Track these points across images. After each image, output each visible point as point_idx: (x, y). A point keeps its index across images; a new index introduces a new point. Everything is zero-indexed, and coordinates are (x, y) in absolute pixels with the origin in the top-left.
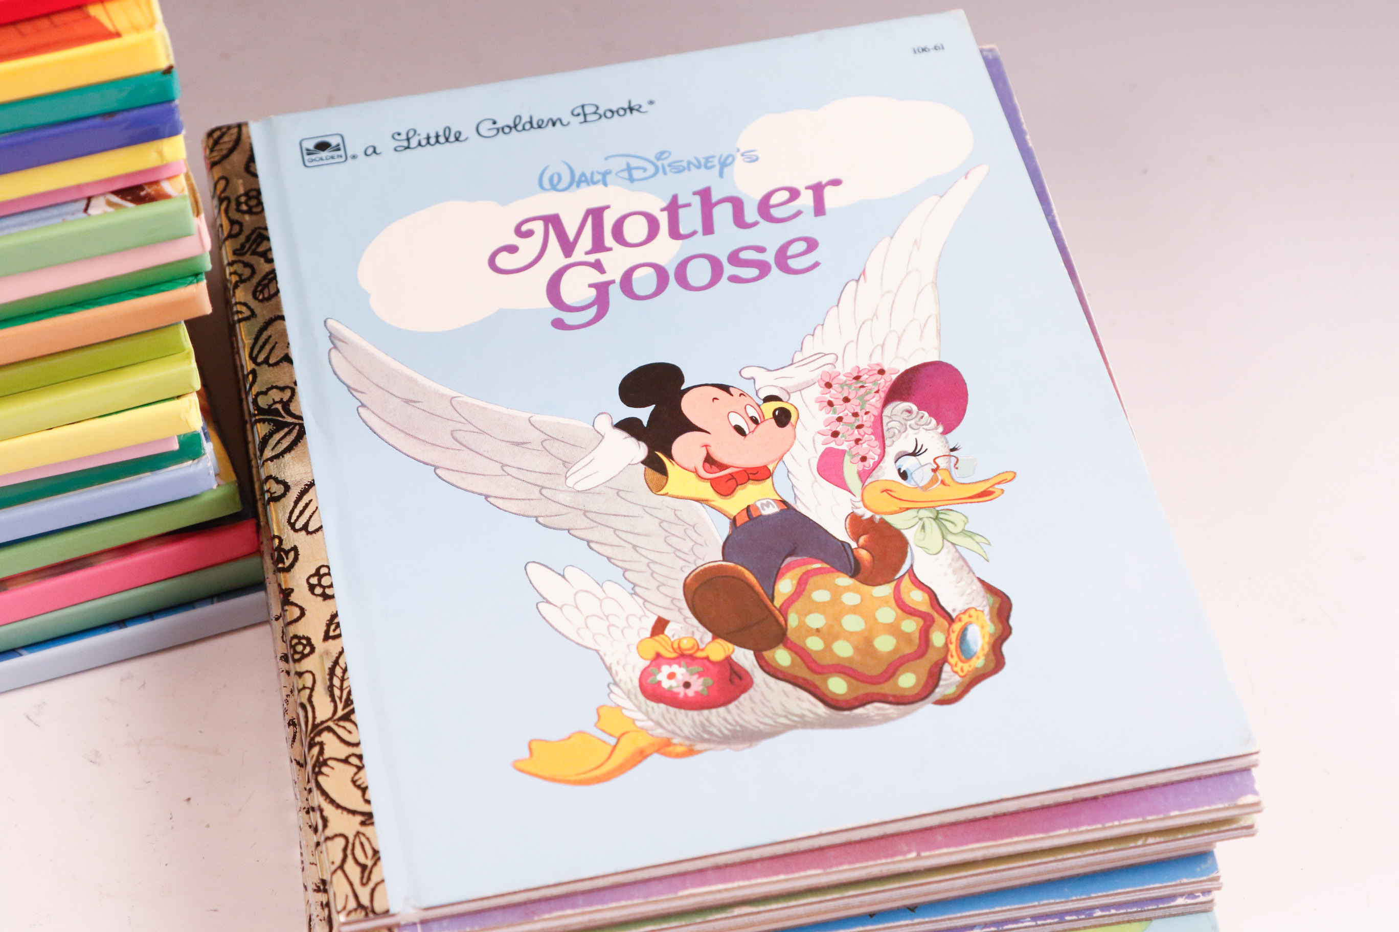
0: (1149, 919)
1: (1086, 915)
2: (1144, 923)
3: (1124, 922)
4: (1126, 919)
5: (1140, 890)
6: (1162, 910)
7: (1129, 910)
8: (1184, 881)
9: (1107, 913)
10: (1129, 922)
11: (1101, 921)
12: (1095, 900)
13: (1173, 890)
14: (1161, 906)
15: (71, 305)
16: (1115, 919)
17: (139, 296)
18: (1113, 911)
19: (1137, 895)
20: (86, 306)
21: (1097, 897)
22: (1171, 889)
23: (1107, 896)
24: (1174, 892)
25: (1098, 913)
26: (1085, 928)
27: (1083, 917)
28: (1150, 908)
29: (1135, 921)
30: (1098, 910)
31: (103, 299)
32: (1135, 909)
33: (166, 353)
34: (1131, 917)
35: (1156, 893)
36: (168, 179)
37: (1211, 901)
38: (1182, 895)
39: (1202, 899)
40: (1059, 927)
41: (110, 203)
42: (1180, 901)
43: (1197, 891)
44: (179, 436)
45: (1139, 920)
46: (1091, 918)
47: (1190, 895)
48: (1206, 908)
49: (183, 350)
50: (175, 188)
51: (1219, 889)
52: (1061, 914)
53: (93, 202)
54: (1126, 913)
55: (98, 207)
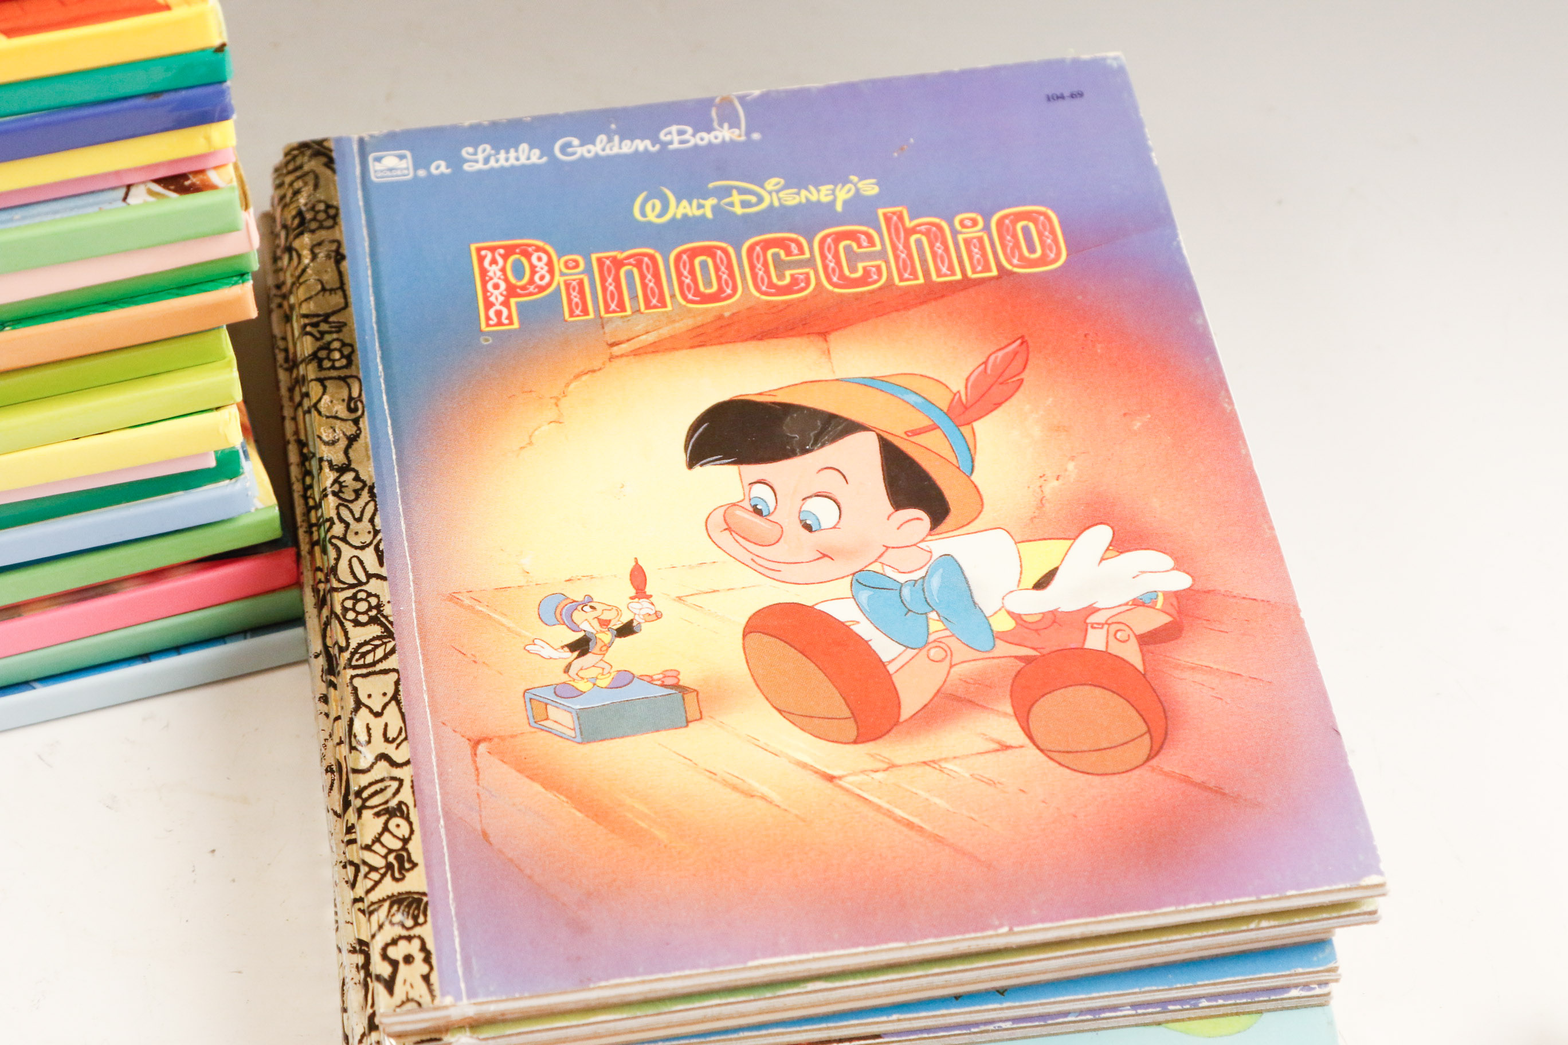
0: (1260, 1012)
1: (1191, 1005)
2: (1254, 1016)
3: (1232, 1014)
4: (1235, 1011)
5: (1251, 980)
6: (1274, 1003)
7: (1238, 1001)
8: (1297, 970)
9: (1214, 1003)
10: (1237, 1014)
11: (1207, 1012)
12: (1201, 988)
13: (1287, 980)
14: (1273, 997)
15: (105, 303)
16: (1222, 1011)
17: (178, 295)
18: (1221, 1002)
19: (1247, 985)
20: (121, 305)
21: (1204, 985)
22: (1284, 979)
23: (1214, 984)
24: (1288, 982)
25: (1204, 1003)
26: (1190, 1019)
27: (1188, 1006)
28: (1261, 999)
29: (1244, 1013)
30: (1204, 1000)
31: (140, 298)
32: (1244, 1000)
33: (206, 359)
34: (1240, 1009)
35: (1268, 983)
36: (216, 168)
37: (1328, 994)
38: (1296, 986)
39: (1318, 991)
40: (1160, 1017)
41: (151, 193)
42: (1294, 993)
43: (1314, 982)
44: (216, 452)
45: (1249, 1013)
46: (1196, 1008)
47: (1306, 986)
48: (1322, 1001)
49: (224, 358)
50: (222, 177)
51: (1336, 981)
52: (1164, 1003)
53: (133, 191)
54: (1235, 1004)
55: (138, 196)
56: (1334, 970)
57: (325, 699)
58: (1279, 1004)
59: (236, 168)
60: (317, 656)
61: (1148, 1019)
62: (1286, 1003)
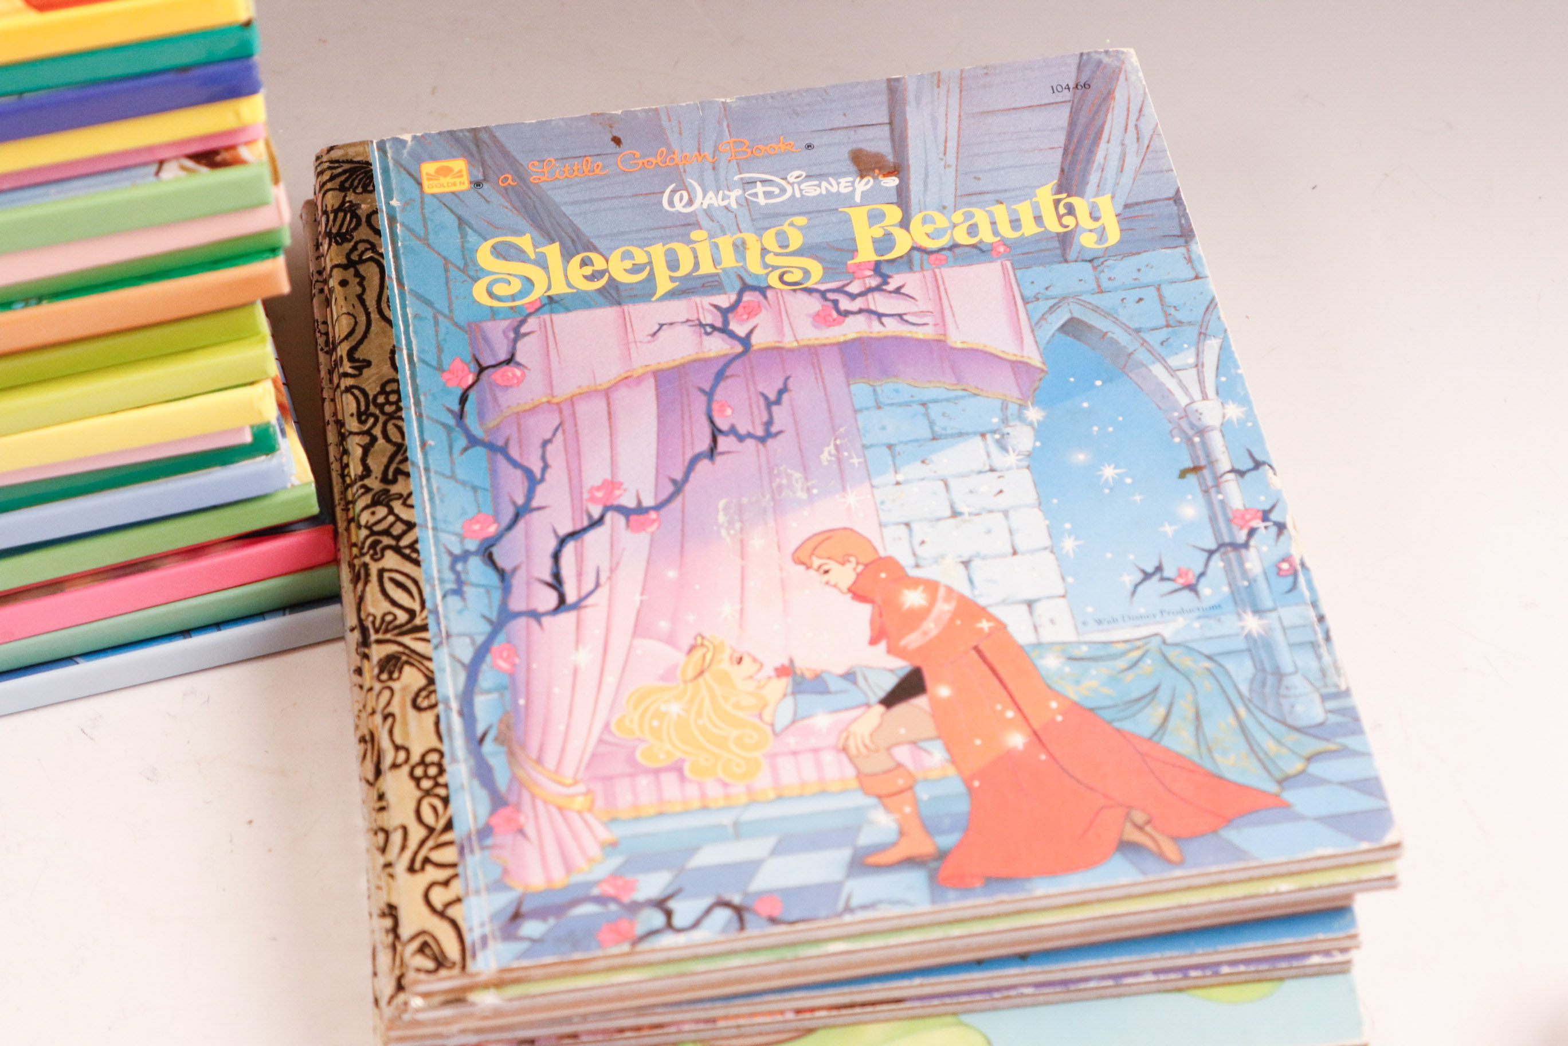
0: (1281, 979)
1: (1213, 971)
2: (1276, 984)
3: (1254, 981)
4: (1256, 978)
5: (1271, 946)
6: (1295, 970)
7: (1261, 968)
8: (1320, 935)
9: (1236, 970)
10: (1259, 981)
11: (1229, 979)
12: (1222, 955)
13: (1309, 946)
14: (1294, 964)
15: (139, 277)
16: (1244, 977)
17: (214, 269)
18: (1243, 968)
19: (1269, 951)
20: (156, 279)
21: (1226, 950)
22: (1305, 944)
23: (1236, 950)
24: (1308, 949)
25: (1225, 969)
26: (1212, 986)
27: (1209, 973)
28: (1283, 966)
29: (1266, 980)
30: (1225, 966)
32: (1267, 967)
33: (242, 335)
34: (1263, 976)
35: (1289, 949)
36: (248, 143)
37: (1348, 962)
38: (1317, 953)
39: (1339, 957)
40: (1182, 984)
41: (183, 168)
42: (1315, 960)
43: (1334, 949)
44: (252, 427)
45: (1271, 980)
46: (1216, 974)
47: (1327, 953)
48: (1343, 969)
49: (259, 333)
50: (254, 154)
51: (1357, 947)
52: (1184, 969)
53: (166, 167)
54: (1257, 971)
55: (171, 172)
56: (1354, 937)
57: (359, 671)
58: (1301, 971)
59: (268, 145)
60: (352, 630)
61: (1169, 985)
62: (1308, 971)
